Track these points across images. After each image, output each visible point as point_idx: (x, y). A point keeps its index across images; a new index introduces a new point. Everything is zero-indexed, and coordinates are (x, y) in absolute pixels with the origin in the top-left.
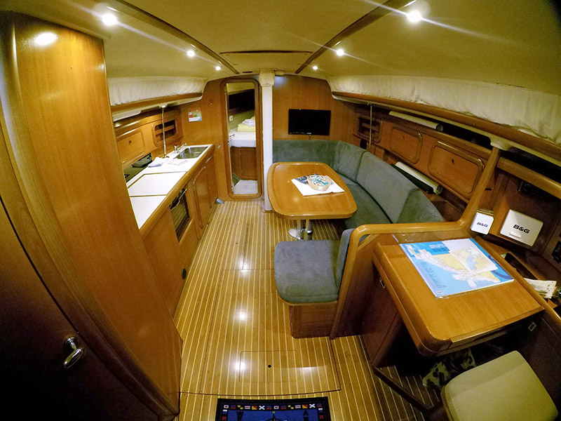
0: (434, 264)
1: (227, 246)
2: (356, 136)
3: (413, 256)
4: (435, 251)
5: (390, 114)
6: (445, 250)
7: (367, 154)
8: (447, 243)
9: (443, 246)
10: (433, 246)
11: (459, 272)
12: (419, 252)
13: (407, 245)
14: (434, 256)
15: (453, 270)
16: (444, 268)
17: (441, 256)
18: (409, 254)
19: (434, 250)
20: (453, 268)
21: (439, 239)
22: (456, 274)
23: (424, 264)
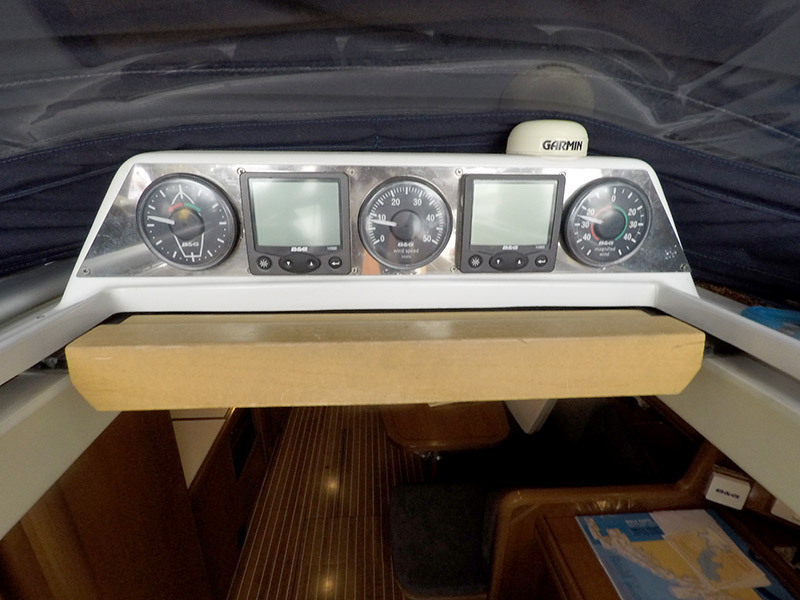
0: (635, 560)
3: (599, 542)
4: (637, 534)
6: (656, 532)
8: (661, 519)
9: (651, 525)
10: (631, 522)
11: (682, 583)
12: (607, 534)
13: (585, 518)
14: (636, 544)
15: (671, 577)
16: (654, 572)
17: (650, 545)
18: (591, 537)
19: (635, 530)
20: (670, 571)
21: (643, 510)
22: (677, 585)
23: (616, 560)
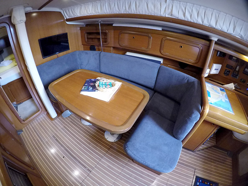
1: (60, 164)
2: (86, 45)
5: (114, 25)
7: (103, 53)
